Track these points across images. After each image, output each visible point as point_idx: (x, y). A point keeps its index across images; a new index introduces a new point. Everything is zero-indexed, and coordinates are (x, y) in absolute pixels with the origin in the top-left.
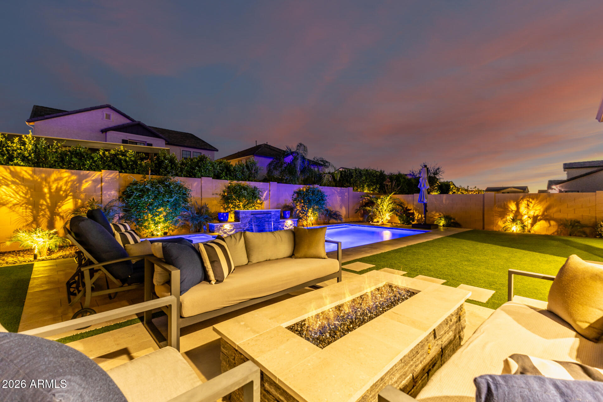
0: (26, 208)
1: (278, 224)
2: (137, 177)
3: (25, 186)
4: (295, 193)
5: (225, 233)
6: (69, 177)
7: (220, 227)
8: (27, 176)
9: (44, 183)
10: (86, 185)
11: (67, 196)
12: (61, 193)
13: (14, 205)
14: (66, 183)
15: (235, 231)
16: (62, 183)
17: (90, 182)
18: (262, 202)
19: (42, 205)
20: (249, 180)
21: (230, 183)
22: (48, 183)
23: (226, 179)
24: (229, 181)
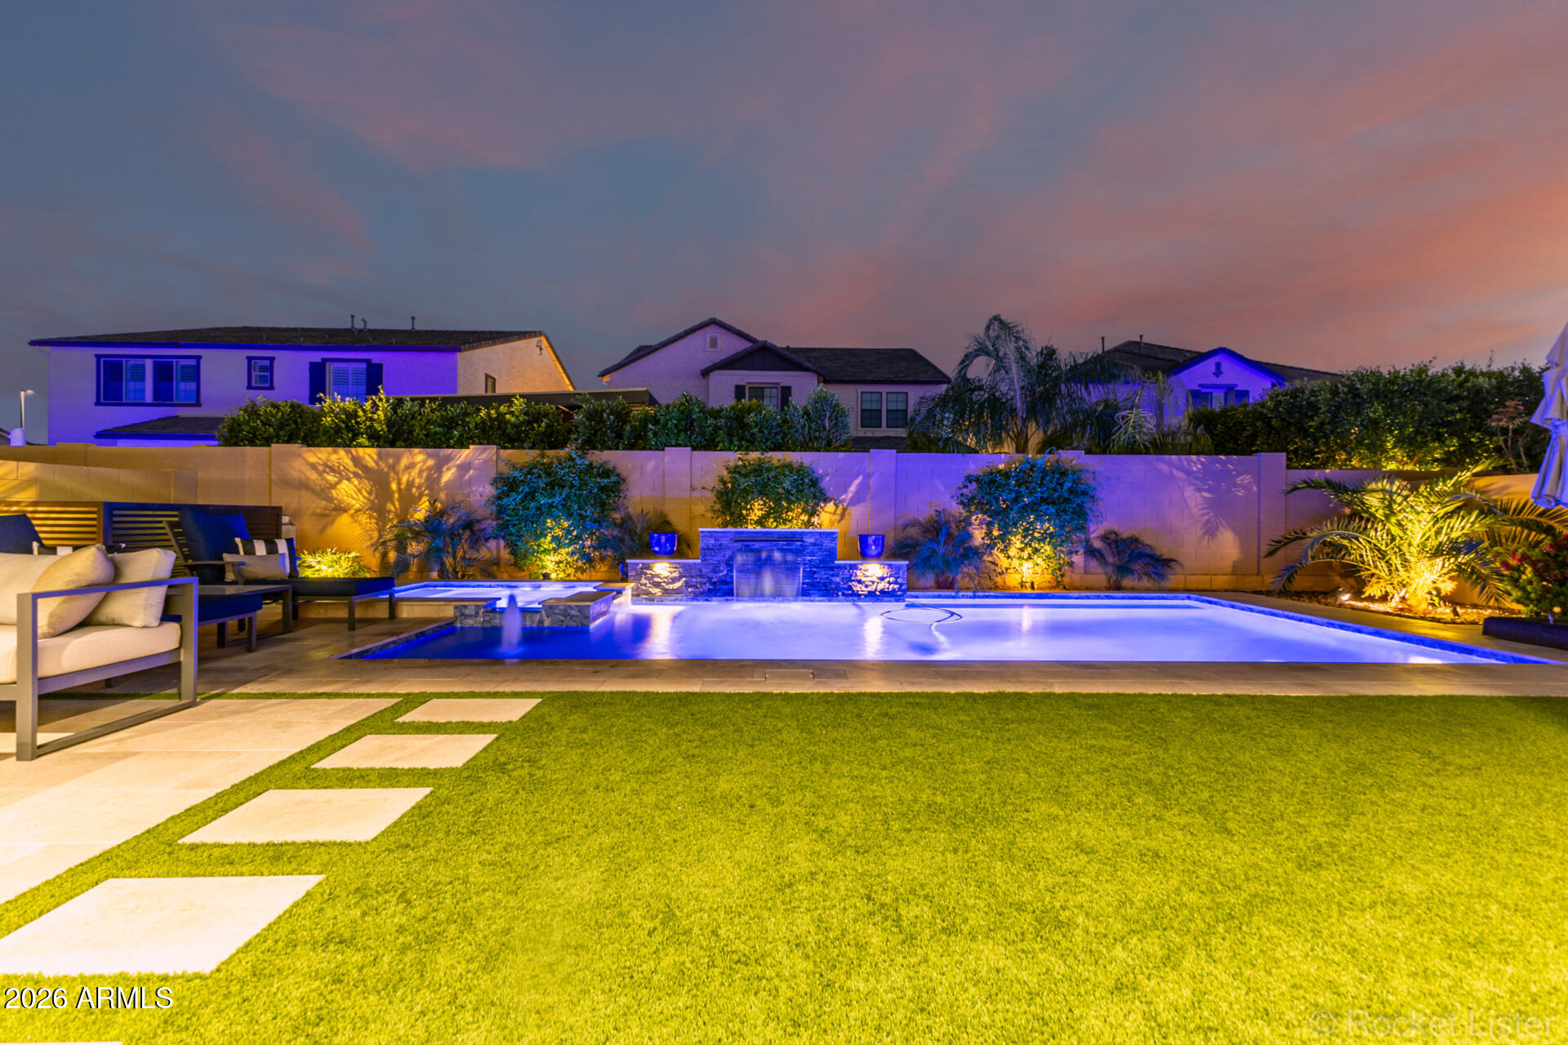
0: (371, 517)
1: (831, 573)
2: (525, 456)
3: (368, 479)
4: (969, 479)
5: (657, 585)
6: (425, 461)
7: (642, 568)
8: (372, 464)
9: (392, 474)
10: (448, 476)
11: (421, 495)
12: (414, 490)
13: (358, 511)
14: (421, 471)
15: (686, 582)
16: (415, 473)
17: (454, 470)
18: (845, 510)
19: (389, 511)
20: (805, 447)
21: (740, 459)
22: (397, 473)
23: (730, 450)
24: (738, 455)
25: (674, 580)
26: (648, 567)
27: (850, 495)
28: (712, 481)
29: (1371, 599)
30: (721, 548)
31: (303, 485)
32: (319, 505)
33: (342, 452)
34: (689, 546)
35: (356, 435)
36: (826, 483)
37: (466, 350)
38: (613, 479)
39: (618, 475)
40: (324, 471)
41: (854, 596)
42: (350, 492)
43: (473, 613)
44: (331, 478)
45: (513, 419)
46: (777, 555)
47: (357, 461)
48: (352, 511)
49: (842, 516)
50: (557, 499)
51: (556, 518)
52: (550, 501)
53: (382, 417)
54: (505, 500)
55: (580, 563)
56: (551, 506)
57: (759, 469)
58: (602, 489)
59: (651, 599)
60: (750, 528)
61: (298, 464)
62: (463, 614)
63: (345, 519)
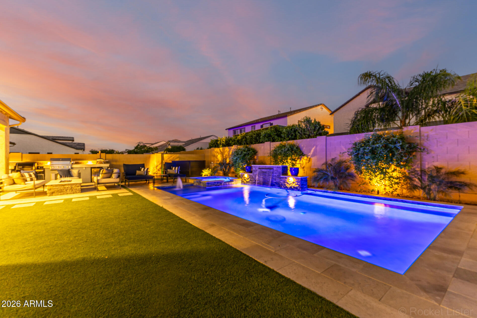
3: (221, 154)
4: (356, 144)
5: (245, 180)
8: (222, 151)
9: (224, 153)
10: (231, 153)
11: (228, 157)
14: (227, 152)
15: (250, 180)
18: (310, 159)
23: (278, 141)
24: (281, 142)
25: (248, 179)
26: (244, 175)
27: (311, 153)
30: (256, 170)
33: (218, 148)
35: (221, 145)
36: (304, 150)
37: (289, 116)
39: (256, 150)
40: (217, 153)
41: (286, 188)
42: (219, 157)
47: (220, 150)
49: (309, 161)
53: (225, 141)
61: (214, 152)
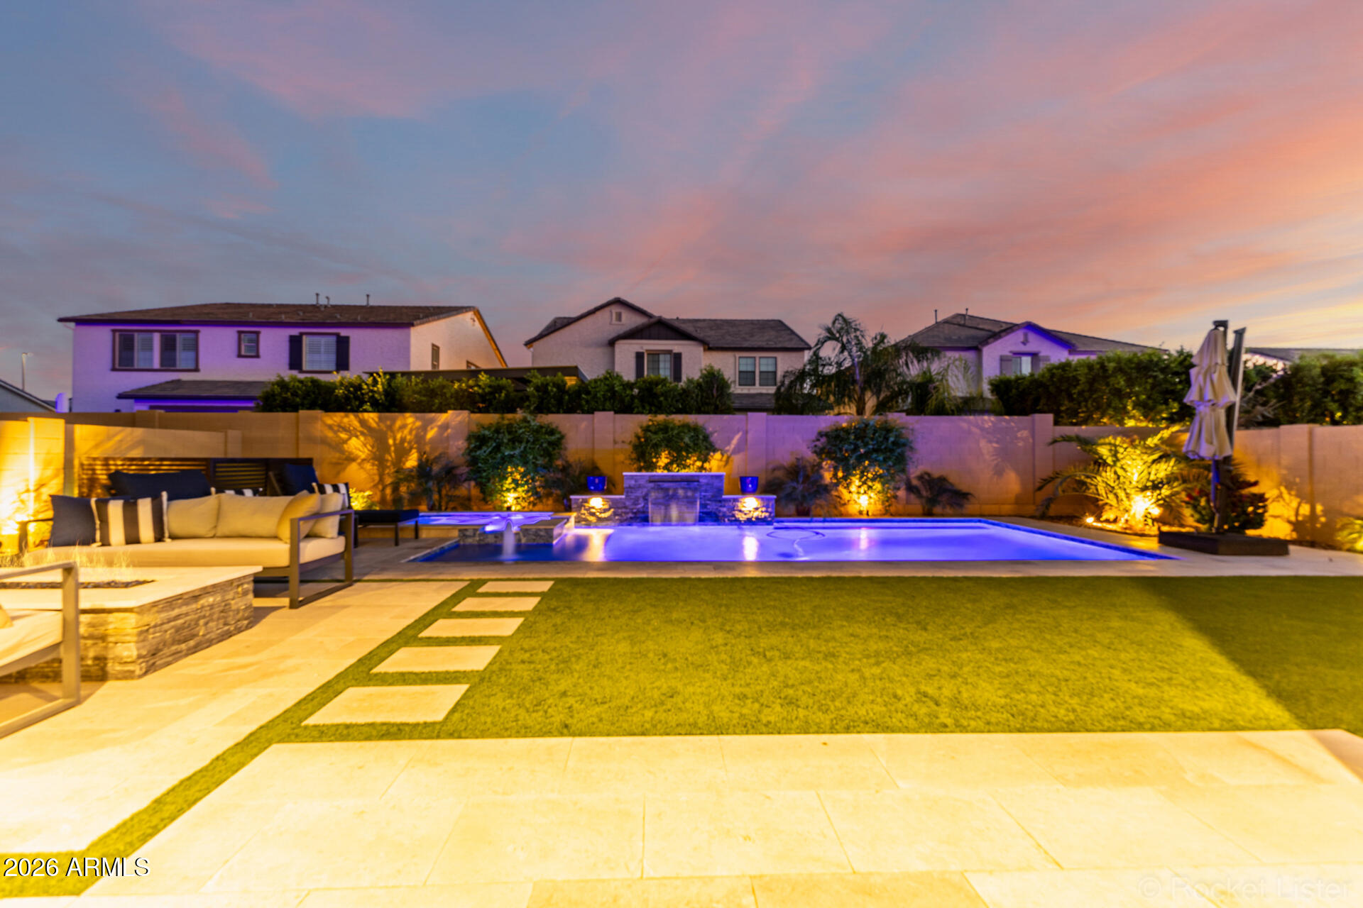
0: (373, 465)
1: (720, 504)
2: (491, 418)
3: (372, 437)
4: (821, 434)
5: (593, 514)
6: (414, 423)
7: (581, 502)
8: (374, 425)
9: (389, 433)
10: (431, 434)
11: (411, 448)
12: (406, 445)
13: (363, 460)
14: (411, 431)
15: (614, 512)
16: (406, 431)
17: (435, 429)
18: (728, 458)
19: (387, 461)
20: (699, 412)
21: (650, 420)
22: (392, 431)
23: (642, 413)
24: (649, 417)
25: (605, 511)
26: (586, 501)
27: (732, 446)
28: (629, 437)
29: (1107, 521)
30: (640, 487)
31: (324, 441)
32: (335, 456)
33: (352, 416)
34: (614, 485)
35: (362, 403)
36: (715, 438)
37: (418, 325)
38: (558, 436)
39: (560, 433)
40: (339, 431)
41: (737, 522)
42: (358, 446)
43: (472, 534)
44: (343, 436)
45: (480, 391)
46: (681, 492)
47: (363, 423)
48: (359, 461)
49: (727, 462)
50: (517, 452)
51: (516, 466)
52: (512, 453)
53: (381, 389)
54: (478, 453)
55: (532, 499)
56: (512, 456)
57: (665, 428)
58: (550, 443)
59: (589, 525)
60: (659, 472)
61: (319, 425)
62: (464, 535)
63: (354, 466)
